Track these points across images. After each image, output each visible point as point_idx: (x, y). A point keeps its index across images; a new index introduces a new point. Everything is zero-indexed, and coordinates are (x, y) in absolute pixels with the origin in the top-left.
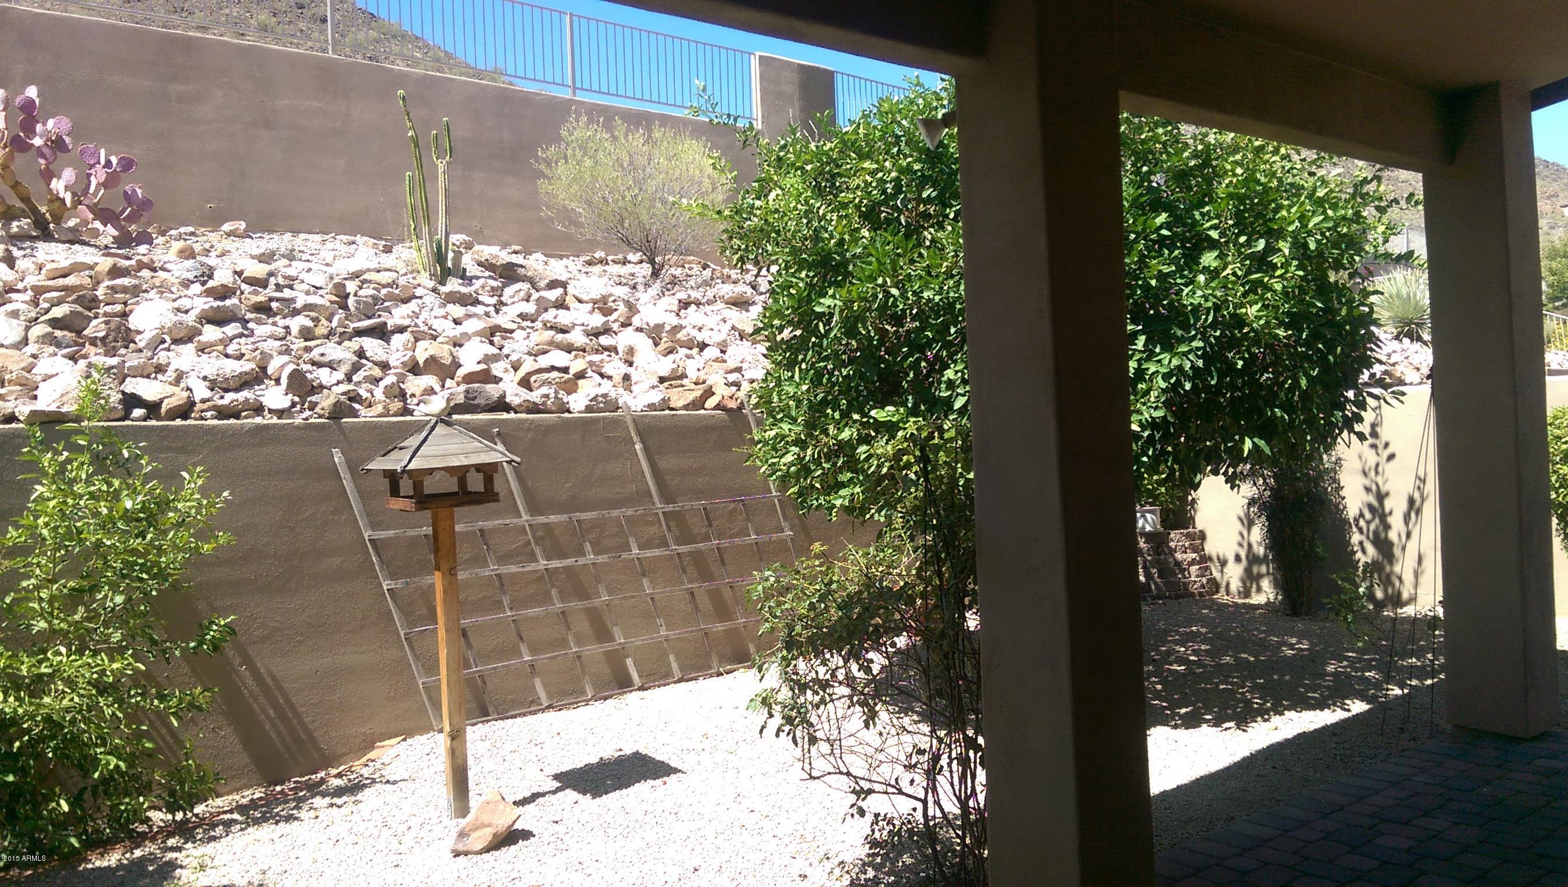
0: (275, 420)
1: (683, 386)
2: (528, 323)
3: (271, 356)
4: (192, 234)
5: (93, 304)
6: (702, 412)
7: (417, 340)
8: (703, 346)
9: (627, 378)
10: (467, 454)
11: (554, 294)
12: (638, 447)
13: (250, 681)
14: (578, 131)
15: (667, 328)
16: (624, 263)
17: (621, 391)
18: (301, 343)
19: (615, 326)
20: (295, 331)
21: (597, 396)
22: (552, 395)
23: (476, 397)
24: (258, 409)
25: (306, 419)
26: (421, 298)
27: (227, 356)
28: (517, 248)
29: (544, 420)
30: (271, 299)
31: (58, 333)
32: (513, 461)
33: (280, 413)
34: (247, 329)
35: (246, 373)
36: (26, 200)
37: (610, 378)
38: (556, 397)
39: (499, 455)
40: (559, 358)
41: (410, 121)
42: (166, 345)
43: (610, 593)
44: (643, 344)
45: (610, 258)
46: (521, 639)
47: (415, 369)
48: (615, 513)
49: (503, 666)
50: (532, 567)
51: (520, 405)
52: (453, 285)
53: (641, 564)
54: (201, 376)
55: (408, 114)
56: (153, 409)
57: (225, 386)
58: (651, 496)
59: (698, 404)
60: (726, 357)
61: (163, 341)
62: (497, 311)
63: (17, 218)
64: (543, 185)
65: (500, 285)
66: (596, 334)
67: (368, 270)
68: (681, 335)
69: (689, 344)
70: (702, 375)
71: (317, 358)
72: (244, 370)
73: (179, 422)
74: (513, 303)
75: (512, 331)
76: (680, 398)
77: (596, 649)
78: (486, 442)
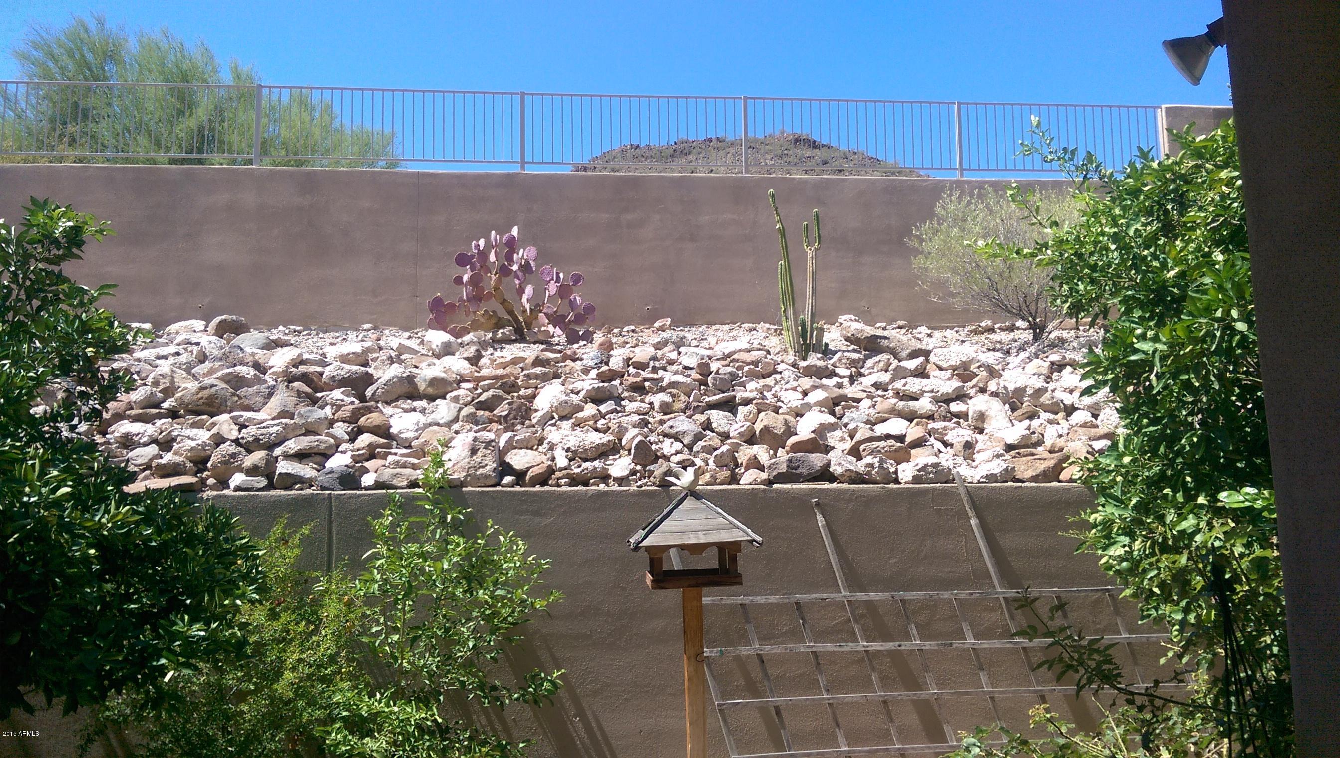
0: (616, 488)
1: (1033, 455)
2: (880, 393)
3: (626, 430)
4: (633, 331)
5: (513, 389)
6: (1055, 484)
7: (759, 412)
8: (1070, 410)
9: (968, 446)
10: (707, 531)
11: (912, 364)
12: (973, 522)
13: (583, 733)
14: (948, 206)
15: (1030, 392)
16: (1013, 331)
17: (960, 460)
18: (659, 417)
19: (972, 392)
20: (656, 406)
21: (926, 466)
22: (877, 465)
23: (798, 466)
24: (605, 477)
25: (640, 486)
26: (781, 373)
27: (597, 430)
28: (901, 323)
29: (866, 491)
30: (645, 380)
31: (480, 413)
32: (754, 540)
33: (620, 481)
34: (620, 406)
35: (603, 445)
36: (511, 312)
37: (952, 445)
38: (881, 467)
39: (741, 533)
40: (896, 426)
41: (778, 215)
42: (554, 421)
43: (941, 684)
44: (996, 411)
45: (996, 326)
46: (838, 725)
47: (751, 439)
48: (945, 595)
49: (818, 753)
50: (849, 647)
51: (842, 475)
52: (814, 359)
53: (977, 656)
54: (566, 447)
55: (776, 210)
56: (520, 476)
57: (583, 456)
58: (990, 578)
59: (1053, 474)
60: (1098, 422)
61: (553, 418)
62: (852, 382)
63: (503, 327)
64: (918, 262)
65: (862, 356)
66: (948, 400)
67: (740, 350)
68: (1045, 399)
69: (1054, 408)
70: (1061, 443)
71: (667, 431)
72: (602, 442)
73: (538, 488)
74: (870, 373)
75: (859, 401)
76: (1026, 468)
77: (922, 748)
78: (730, 518)
